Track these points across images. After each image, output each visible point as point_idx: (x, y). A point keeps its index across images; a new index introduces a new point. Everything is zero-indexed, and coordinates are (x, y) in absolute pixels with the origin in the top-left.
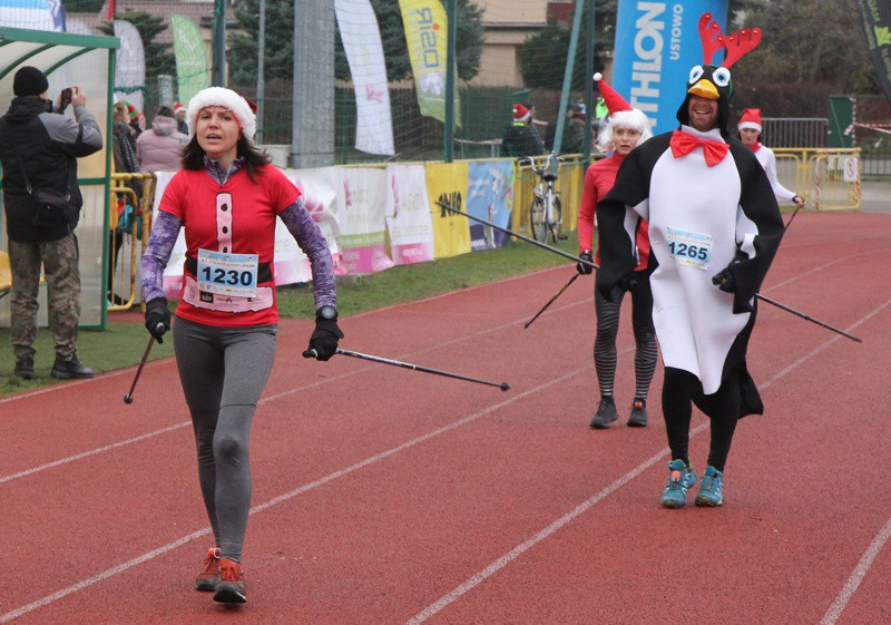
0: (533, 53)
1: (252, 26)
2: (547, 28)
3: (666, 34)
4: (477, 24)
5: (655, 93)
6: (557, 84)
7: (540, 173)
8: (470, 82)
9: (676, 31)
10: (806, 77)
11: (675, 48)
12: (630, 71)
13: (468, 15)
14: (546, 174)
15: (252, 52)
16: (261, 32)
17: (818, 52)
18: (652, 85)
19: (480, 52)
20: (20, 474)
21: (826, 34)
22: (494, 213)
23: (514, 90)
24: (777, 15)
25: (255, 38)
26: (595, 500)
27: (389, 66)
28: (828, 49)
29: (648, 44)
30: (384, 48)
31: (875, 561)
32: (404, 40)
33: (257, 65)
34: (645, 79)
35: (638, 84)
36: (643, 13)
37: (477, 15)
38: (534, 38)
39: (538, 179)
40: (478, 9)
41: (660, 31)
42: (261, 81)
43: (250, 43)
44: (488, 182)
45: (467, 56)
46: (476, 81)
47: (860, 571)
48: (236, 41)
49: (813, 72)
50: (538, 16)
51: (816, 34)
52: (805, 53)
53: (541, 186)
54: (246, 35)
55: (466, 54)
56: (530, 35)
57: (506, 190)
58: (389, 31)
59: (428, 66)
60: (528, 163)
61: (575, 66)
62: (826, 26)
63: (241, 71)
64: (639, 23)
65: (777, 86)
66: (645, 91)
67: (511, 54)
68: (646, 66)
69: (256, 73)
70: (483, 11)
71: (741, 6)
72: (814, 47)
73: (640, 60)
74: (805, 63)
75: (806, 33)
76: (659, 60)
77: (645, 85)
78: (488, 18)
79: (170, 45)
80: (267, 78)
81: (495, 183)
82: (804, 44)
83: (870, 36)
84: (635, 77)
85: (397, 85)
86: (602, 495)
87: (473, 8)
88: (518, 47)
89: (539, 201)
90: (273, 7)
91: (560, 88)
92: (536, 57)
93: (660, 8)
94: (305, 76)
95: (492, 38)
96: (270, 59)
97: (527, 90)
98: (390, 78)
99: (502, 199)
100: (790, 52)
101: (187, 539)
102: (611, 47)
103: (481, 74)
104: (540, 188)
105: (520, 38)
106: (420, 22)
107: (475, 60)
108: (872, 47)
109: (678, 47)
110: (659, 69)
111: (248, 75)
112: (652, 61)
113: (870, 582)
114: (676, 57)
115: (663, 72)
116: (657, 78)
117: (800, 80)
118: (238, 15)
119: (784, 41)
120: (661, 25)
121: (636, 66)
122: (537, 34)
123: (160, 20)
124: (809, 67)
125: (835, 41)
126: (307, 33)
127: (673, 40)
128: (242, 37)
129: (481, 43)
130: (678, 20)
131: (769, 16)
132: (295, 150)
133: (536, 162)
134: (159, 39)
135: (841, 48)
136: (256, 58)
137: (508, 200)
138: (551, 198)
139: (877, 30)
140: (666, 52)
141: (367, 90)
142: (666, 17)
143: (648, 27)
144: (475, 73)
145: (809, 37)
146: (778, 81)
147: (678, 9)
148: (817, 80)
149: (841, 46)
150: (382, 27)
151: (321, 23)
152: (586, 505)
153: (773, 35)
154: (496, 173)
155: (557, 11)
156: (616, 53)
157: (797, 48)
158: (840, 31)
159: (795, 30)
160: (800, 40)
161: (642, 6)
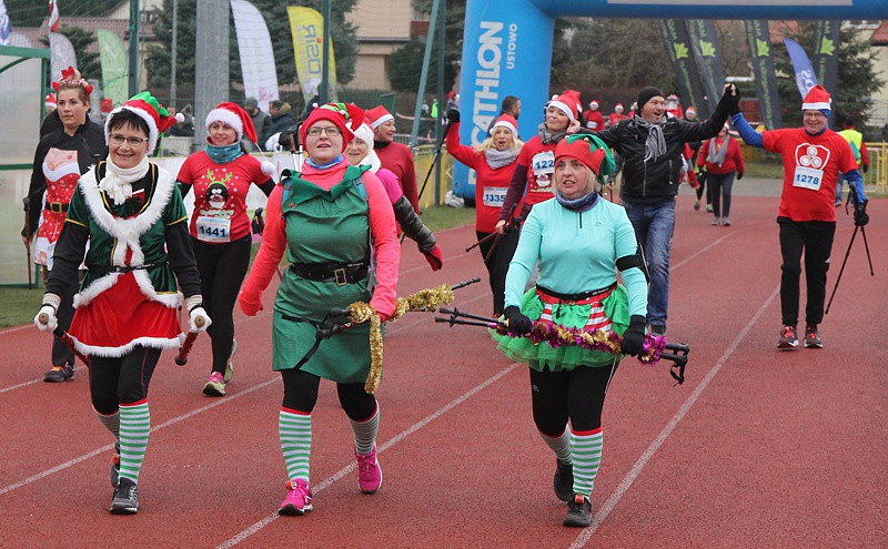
0: (399, 62)
1: (167, 39)
2: (410, 42)
3: (503, 48)
4: (352, 39)
5: (494, 96)
8: (346, 87)
9: (512, 46)
10: (621, 83)
11: (511, 58)
12: (475, 77)
13: (345, 31)
15: (167, 60)
16: (174, 44)
17: (631, 64)
18: (492, 89)
19: (354, 62)
21: (639, 49)
23: (382, 93)
24: (597, 32)
25: (170, 49)
26: (427, 420)
27: (279, 72)
28: (639, 61)
29: (489, 56)
30: (275, 58)
31: (645, 467)
32: (292, 51)
33: (170, 72)
34: (486, 84)
35: (481, 88)
36: (486, 30)
37: (352, 31)
38: (400, 50)
40: (354, 25)
41: (499, 45)
42: (173, 85)
43: (165, 53)
45: (344, 65)
46: (352, 85)
47: (633, 475)
48: (153, 52)
49: (627, 78)
50: (403, 32)
51: (630, 48)
52: (621, 63)
54: (161, 46)
55: (344, 62)
56: (396, 48)
58: (281, 43)
59: (311, 73)
61: (429, 73)
62: (638, 42)
63: (158, 77)
64: (482, 39)
65: (597, 90)
66: (486, 94)
67: (380, 65)
68: (488, 74)
69: (169, 78)
70: (357, 28)
71: (568, 25)
72: (628, 59)
73: (482, 69)
74: (621, 72)
75: (621, 47)
76: (498, 68)
77: (486, 89)
78: (361, 34)
79: (98, 55)
80: (178, 83)
82: (620, 56)
83: (671, 51)
84: (478, 82)
85: (286, 88)
86: (433, 417)
87: (349, 25)
88: (386, 57)
90: (184, 23)
91: (416, 91)
92: (401, 65)
93: (498, 26)
94: (205, 81)
95: (364, 50)
96: (182, 67)
97: (392, 93)
98: (280, 84)
100: (608, 62)
101: (98, 452)
102: (459, 57)
103: (356, 80)
105: (388, 50)
106: (307, 37)
107: (350, 68)
108: (674, 60)
109: (513, 58)
110: (497, 76)
111: (163, 79)
112: (492, 70)
113: (639, 482)
114: (511, 66)
115: (501, 79)
116: (496, 84)
117: (616, 85)
118: (155, 30)
119: (604, 54)
120: (499, 40)
121: (479, 73)
122: (402, 47)
123: (92, 33)
124: (624, 75)
125: (645, 54)
126: (206, 46)
127: (509, 53)
128: (159, 48)
129: (355, 54)
130: (513, 37)
131: (591, 33)
132: (196, 142)
134: (90, 49)
135: (650, 60)
136: (169, 66)
139: (676, 46)
140: (503, 63)
141: (260, 92)
142: (503, 34)
143: (489, 42)
144: (351, 78)
145: (623, 51)
146: (599, 86)
147: (513, 27)
148: (631, 84)
150: (273, 41)
151: (218, 38)
152: (420, 424)
153: (595, 49)
155: (418, 28)
156: (463, 63)
157: (614, 60)
158: (648, 46)
159: (612, 45)
160: (617, 53)
161: (484, 25)
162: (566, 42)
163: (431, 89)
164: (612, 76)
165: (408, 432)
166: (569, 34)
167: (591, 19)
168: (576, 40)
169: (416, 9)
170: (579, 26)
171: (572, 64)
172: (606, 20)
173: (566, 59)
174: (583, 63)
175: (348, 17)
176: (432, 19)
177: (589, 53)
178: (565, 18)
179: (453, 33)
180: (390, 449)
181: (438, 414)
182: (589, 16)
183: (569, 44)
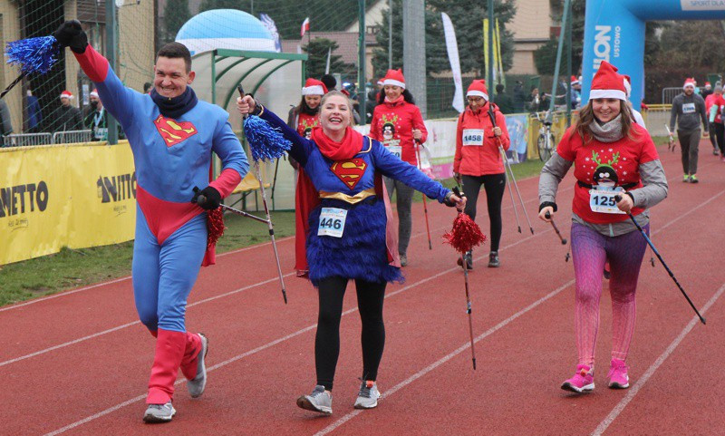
0: (542, 55)
1: (385, 45)
2: (550, 41)
3: (611, 43)
4: (511, 40)
6: (552, 73)
7: (542, 121)
8: (506, 73)
9: (617, 41)
10: (696, 64)
11: (617, 50)
14: (546, 122)
15: (386, 59)
16: (390, 48)
17: (702, 50)
19: (512, 56)
20: (257, 285)
21: (707, 40)
22: (517, 144)
23: (531, 76)
24: (679, 30)
25: (387, 51)
26: (558, 291)
28: (708, 49)
29: (602, 49)
36: (598, 32)
37: (512, 36)
38: (543, 47)
39: (542, 124)
40: (511, 33)
41: (608, 42)
43: (385, 54)
44: (514, 127)
46: (510, 72)
48: (377, 53)
49: (700, 61)
50: (546, 35)
51: (701, 40)
52: (695, 51)
53: (543, 129)
54: (382, 50)
56: (540, 46)
57: (524, 131)
58: (462, 45)
60: (536, 116)
62: (706, 36)
64: (597, 37)
65: (680, 69)
67: (530, 57)
70: (514, 33)
71: (658, 26)
72: (700, 47)
73: (597, 58)
74: (695, 56)
75: (694, 40)
78: (517, 37)
81: (518, 128)
82: (694, 46)
85: (466, 75)
86: (562, 288)
87: (508, 32)
88: (533, 52)
89: (542, 136)
90: (397, 34)
91: (553, 74)
92: (543, 57)
93: (607, 29)
95: (519, 47)
96: (395, 62)
97: (538, 76)
98: (462, 72)
99: (522, 136)
100: (686, 50)
102: (581, 50)
103: (513, 68)
104: (543, 130)
105: (534, 47)
107: (510, 60)
114: (617, 55)
117: (692, 66)
118: (377, 39)
119: (683, 45)
120: (608, 38)
122: (544, 45)
123: (334, 43)
124: (697, 58)
125: (711, 44)
126: (410, 48)
127: (615, 46)
128: (380, 51)
129: (513, 51)
130: (618, 35)
131: (674, 31)
133: (540, 115)
136: (388, 62)
137: (525, 137)
138: (549, 135)
140: (612, 53)
142: (611, 34)
143: (601, 39)
144: (510, 67)
145: (697, 42)
146: (680, 67)
147: (618, 29)
148: (702, 65)
149: (715, 46)
150: (458, 43)
151: (417, 43)
152: (553, 294)
153: (677, 41)
154: (519, 123)
155: (555, 31)
156: (585, 54)
157: (690, 49)
158: (714, 38)
159: (689, 38)
160: (692, 44)
161: (598, 28)
162: (656, 38)
163: (562, 73)
164: (690, 60)
165: (546, 298)
166: (659, 32)
167: (673, 22)
168: (664, 36)
169: (553, 19)
170: (666, 26)
171: (662, 52)
172: (684, 22)
173: (657, 49)
174: (670, 52)
175: (508, 26)
176: (563, 25)
177: (673, 45)
178: (656, 21)
179: (577, 34)
180: (534, 309)
181: (565, 286)
182: (672, 19)
183: (659, 39)
